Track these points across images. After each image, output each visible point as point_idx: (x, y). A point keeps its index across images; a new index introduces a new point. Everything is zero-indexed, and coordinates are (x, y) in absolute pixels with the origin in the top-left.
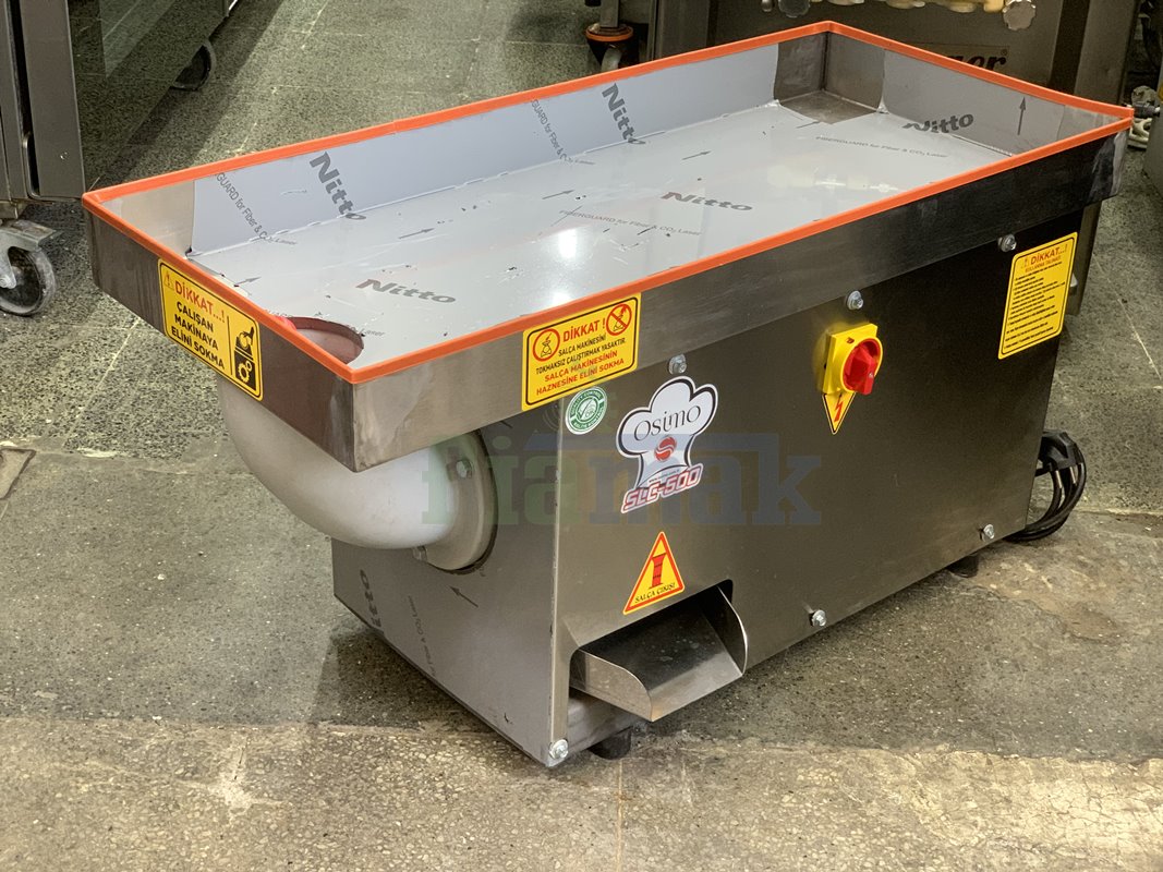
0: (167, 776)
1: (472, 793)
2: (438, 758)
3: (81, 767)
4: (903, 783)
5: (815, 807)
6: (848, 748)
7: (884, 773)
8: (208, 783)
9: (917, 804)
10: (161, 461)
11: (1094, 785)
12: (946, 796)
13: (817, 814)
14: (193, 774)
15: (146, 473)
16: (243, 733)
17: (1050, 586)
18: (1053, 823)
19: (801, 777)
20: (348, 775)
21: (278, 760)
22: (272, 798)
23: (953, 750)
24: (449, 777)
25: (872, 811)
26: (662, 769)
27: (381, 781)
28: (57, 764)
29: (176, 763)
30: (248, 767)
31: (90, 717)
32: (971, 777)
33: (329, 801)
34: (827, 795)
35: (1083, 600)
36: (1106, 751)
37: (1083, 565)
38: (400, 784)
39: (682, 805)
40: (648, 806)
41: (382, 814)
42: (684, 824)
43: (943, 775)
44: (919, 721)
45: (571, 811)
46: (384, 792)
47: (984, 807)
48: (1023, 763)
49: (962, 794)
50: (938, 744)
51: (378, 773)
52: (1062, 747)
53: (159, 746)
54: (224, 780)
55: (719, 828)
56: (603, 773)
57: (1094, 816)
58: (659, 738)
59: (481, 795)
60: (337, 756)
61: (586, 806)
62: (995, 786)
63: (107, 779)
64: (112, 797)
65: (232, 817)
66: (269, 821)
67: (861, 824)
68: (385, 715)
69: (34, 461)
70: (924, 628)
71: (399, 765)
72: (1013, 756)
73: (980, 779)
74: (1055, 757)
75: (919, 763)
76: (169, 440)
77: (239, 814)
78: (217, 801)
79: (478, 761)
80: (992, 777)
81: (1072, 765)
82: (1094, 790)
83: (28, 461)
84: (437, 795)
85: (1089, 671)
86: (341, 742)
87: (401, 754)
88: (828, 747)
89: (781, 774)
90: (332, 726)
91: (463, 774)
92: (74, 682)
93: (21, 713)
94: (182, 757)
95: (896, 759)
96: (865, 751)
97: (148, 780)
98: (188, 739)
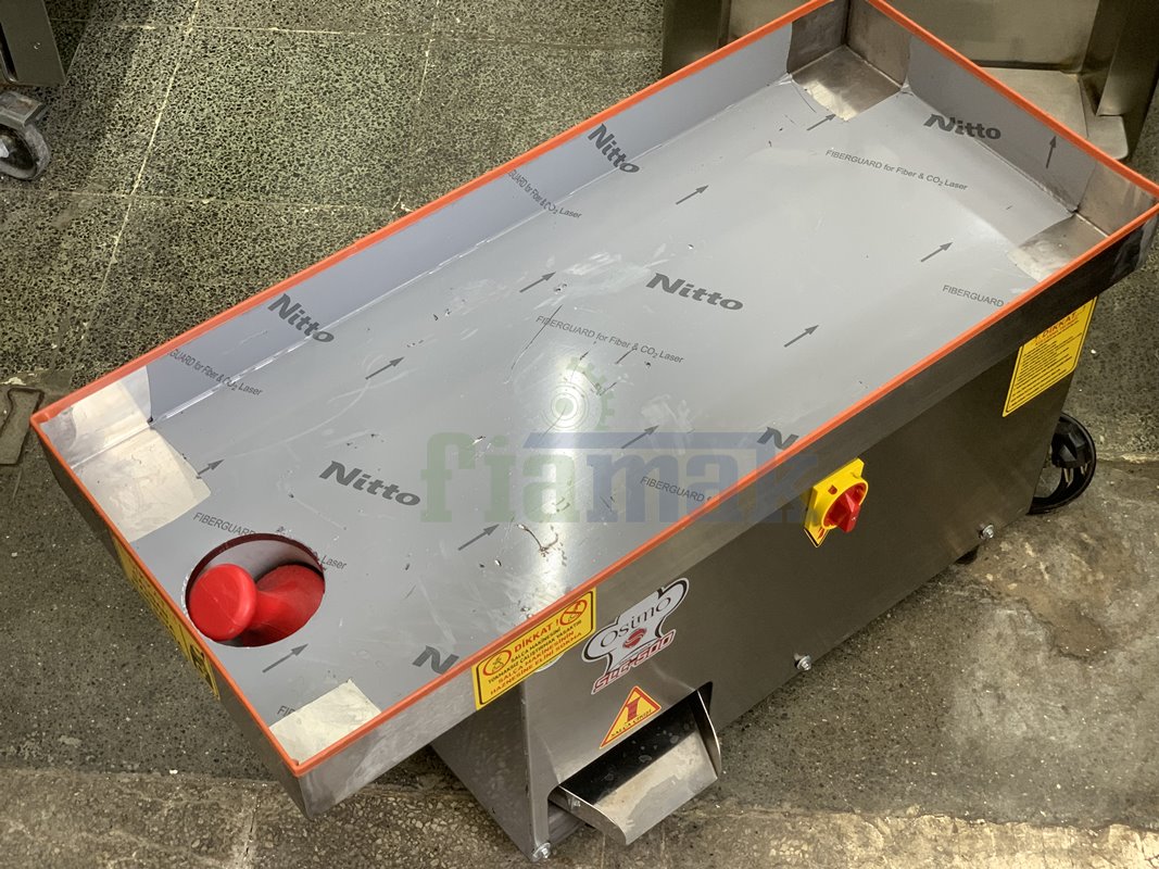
0: (183, 849)
2: (434, 826)
3: (106, 838)
4: (870, 859)
6: (822, 812)
7: (853, 846)
8: (222, 859)
11: (1052, 859)
14: (208, 847)
16: (253, 791)
17: (1047, 577)
19: (774, 852)
20: (350, 849)
21: (286, 830)
23: (921, 813)
24: (443, 853)
27: (381, 857)
28: (84, 834)
29: (192, 833)
30: (258, 839)
32: (935, 849)
35: (1078, 598)
36: (1070, 815)
37: (1084, 546)
38: (398, 861)
43: (909, 847)
44: (893, 775)
48: (987, 830)
50: (908, 806)
51: (378, 847)
52: (1028, 809)
53: (176, 810)
54: (236, 855)
56: (587, 846)
60: (339, 824)
62: (957, 861)
63: (130, 853)
70: (912, 644)
71: (397, 837)
72: (979, 821)
73: (944, 851)
74: (1020, 822)
75: (888, 831)
79: (470, 831)
80: (955, 849)
81: (1034, 832)
88: (802, 810)
89: (755, 847)
91: (456, 849)
92: (96, 723)
93: (48, 766)
94: (198, 825)
95: (866, 827)
96: (837, 815)
97: (168, 855)
98: (204, 801)
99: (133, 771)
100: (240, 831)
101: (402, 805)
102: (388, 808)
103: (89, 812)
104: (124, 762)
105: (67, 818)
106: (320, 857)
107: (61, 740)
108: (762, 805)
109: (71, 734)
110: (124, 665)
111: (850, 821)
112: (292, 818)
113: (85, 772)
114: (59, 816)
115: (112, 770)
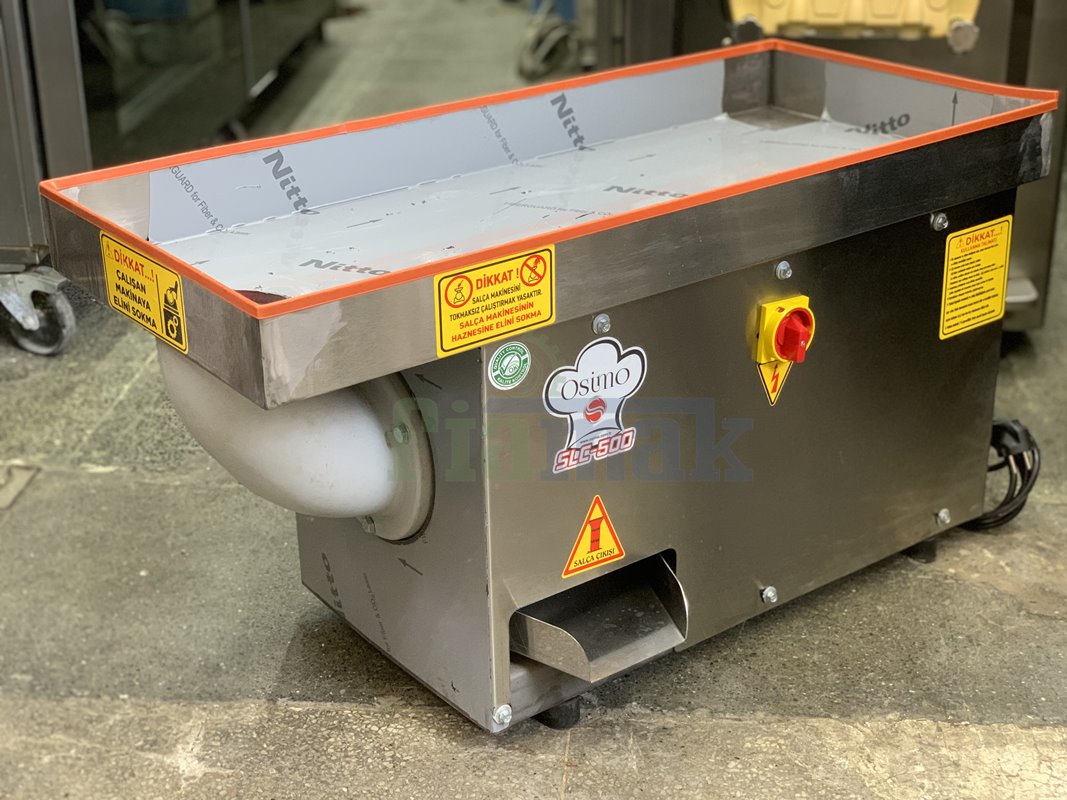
0: (126, 748)
1: (419, 761)
2: (390, 730)
3: (46, 740)
4: (851, 749)
5: (761, 772)
6: (798, 718)
7: (833, 740)
8: (165, 754)
9: (864, 768)
10: (156, 474)
11: (1046, 749)
12: (894, 761)
13: (762, 778)
14: (152, 745)
15: (141, 484)
16: (204, 709)
17: (1008, 569)
18: (1002, 785)
19: (749, 745)
20: (301, 746)
21: (234, 733)
22: (225, 767)
23: (903, 718)
24: (399, 747)
25: (819, 775)
26: (609, 738)
27: (332, 751)
28: (24, 738)
29: (137, 736)
30: (205, 739)
31: (61, 696)
32: (920, 743)
33: (279, 770)
34: (773, 761)
35: (1041, 581)
36: (1058, 718)
37: (1041, 549)
38: (350, 754)
39: (627, 770)
40: (593, 772)
41: (330, 781)
42: (627, 788)
43: (892, 741)
44: (870, 692)
45: (515, 777)
46: (334, 762)
47: (931, 771)
48: (973, 730)
49: (910, 759)
50: (888, 713)
51: (330, 744)
52: (1014, 714)
53: (122, 721)
54: (181, 751)
55: (663, 792)
56: (551, 742)
57: (1044, 778)
58: (609, 710)
59: (428, 763)
60: (291, 728)
61: (532, 772)
62: (944, 751)
63: (69, 751)
64: (72, 766)
65: (184, 784)
66: (219, 787)
67: (807, 787)
68: (342, 691)
69: (40, 476)
70: (880, 608)
71: (351, 737)
72: (963, 723)
73: (930, 744)
74: (1006, 723)
75: (868, 731)
76: (166, 456)
77: (192, 781)
78: (172, 770)
79: (428, 732)
80: (941, 743)
81: (1024, 731)
82: (1045, 754)
83: (33, 477)
84: (385, 764)
85: (1043, 645)
86: (297, 717)
87: (354, 727)
88: (777, 717)
89: (728, 742)
90: (291, 703)
92: (50, 665)
94: (144, 731)
95: (845, 727)
96: (814, 720)
97: (108, 752)
98: (152, 715)
99: (82, 696)
100: (186, 734)
101: (358, 716)
102: (344, 717)
103: (32, 723)
104: (75, 691)
105: (8, 728)
106: (268, 751)
108: (734, 714)
109: (24, 672)
110: (86, 628)
111: (828, 723)
112: (243, 725)
113: (33, 698)
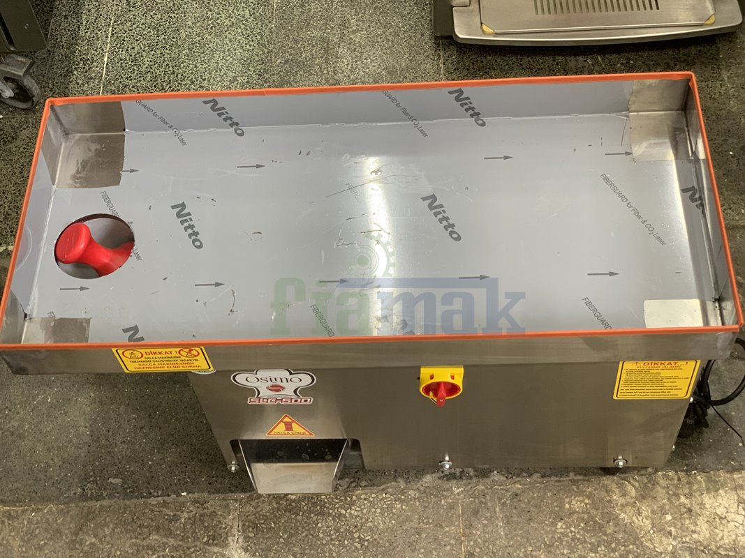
0: (198, 543)
1: (375, 540)
2: (352, 512)
3: (147, 542)
4: (628, 504)
5: (576, 531)
6: (594, 477)
7: (616, 496)
8: (223, 547)
12: (653, 512)
14: (213, 541)
16: (236, 500)
18: (716, 527)
19: (567, 506)
20: (303, 532)
21: (261, 524)
24: (361, 528)
25: (610, 530)
26: (484, 508)
27: (322, 535)
29: (202, 532)
30: (244, 532)
32: (668, 493)
34: (583, 520)
38: (333, 537)
39: (498, 537)
40: (479, 540)
43: (651, 493)
45: (434, 549)
46: (325, 545)
47: (675, 519)
48: (699, 477)
49: (663, 508)
52: (723, 461)
53: (189, 518)
54: (232, 543)
59: (381, 541)
61: (443, 543)
62: (683, 499)
63: (164, 550)
67: (604, 541)
71: (331, 521)
72: (693, 472)
73: (674, 494)
74: (719, 470)
75: (637, 485)
80: (680, 492)
81: (728, 475)
82: (741, 496)
88: (582, 477)
89: (555, 504)
91: (368, 525)
92: (130, 468)
93: (105, 499)
94: (205, 527)
95: (623, 483)
96: (604, 478)
97: (189, 549)
98: (206, 511)
99: (158, 496)
100: (231, 528)
101: (330, 500)
102: (322, 503)
103: (135, 526)
104: (152, 491)
105: (121, 531)
106: (284, 539)
107: (109, 481)
108: (556, 476)
109: (116, 476)
110: (142, 428)
111: (613, 480)
112: (263, 516)
113: (128, 500)
114: (116, 530)
115: (145, 497)
